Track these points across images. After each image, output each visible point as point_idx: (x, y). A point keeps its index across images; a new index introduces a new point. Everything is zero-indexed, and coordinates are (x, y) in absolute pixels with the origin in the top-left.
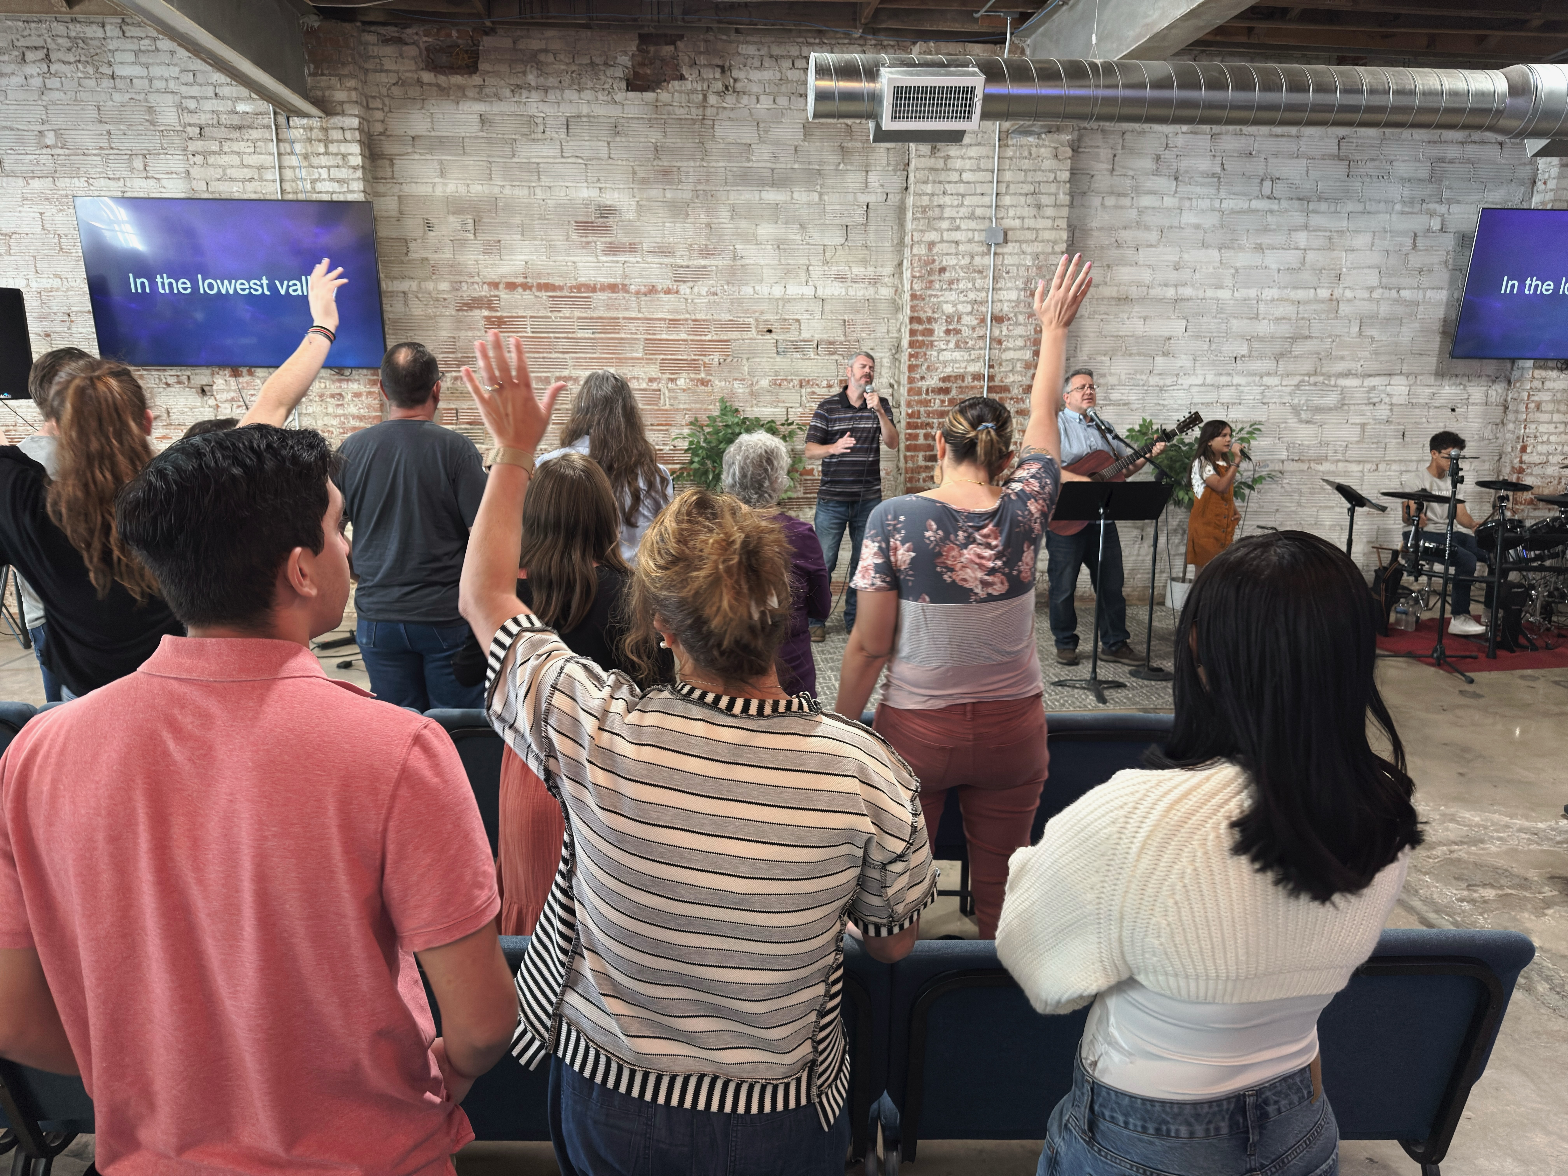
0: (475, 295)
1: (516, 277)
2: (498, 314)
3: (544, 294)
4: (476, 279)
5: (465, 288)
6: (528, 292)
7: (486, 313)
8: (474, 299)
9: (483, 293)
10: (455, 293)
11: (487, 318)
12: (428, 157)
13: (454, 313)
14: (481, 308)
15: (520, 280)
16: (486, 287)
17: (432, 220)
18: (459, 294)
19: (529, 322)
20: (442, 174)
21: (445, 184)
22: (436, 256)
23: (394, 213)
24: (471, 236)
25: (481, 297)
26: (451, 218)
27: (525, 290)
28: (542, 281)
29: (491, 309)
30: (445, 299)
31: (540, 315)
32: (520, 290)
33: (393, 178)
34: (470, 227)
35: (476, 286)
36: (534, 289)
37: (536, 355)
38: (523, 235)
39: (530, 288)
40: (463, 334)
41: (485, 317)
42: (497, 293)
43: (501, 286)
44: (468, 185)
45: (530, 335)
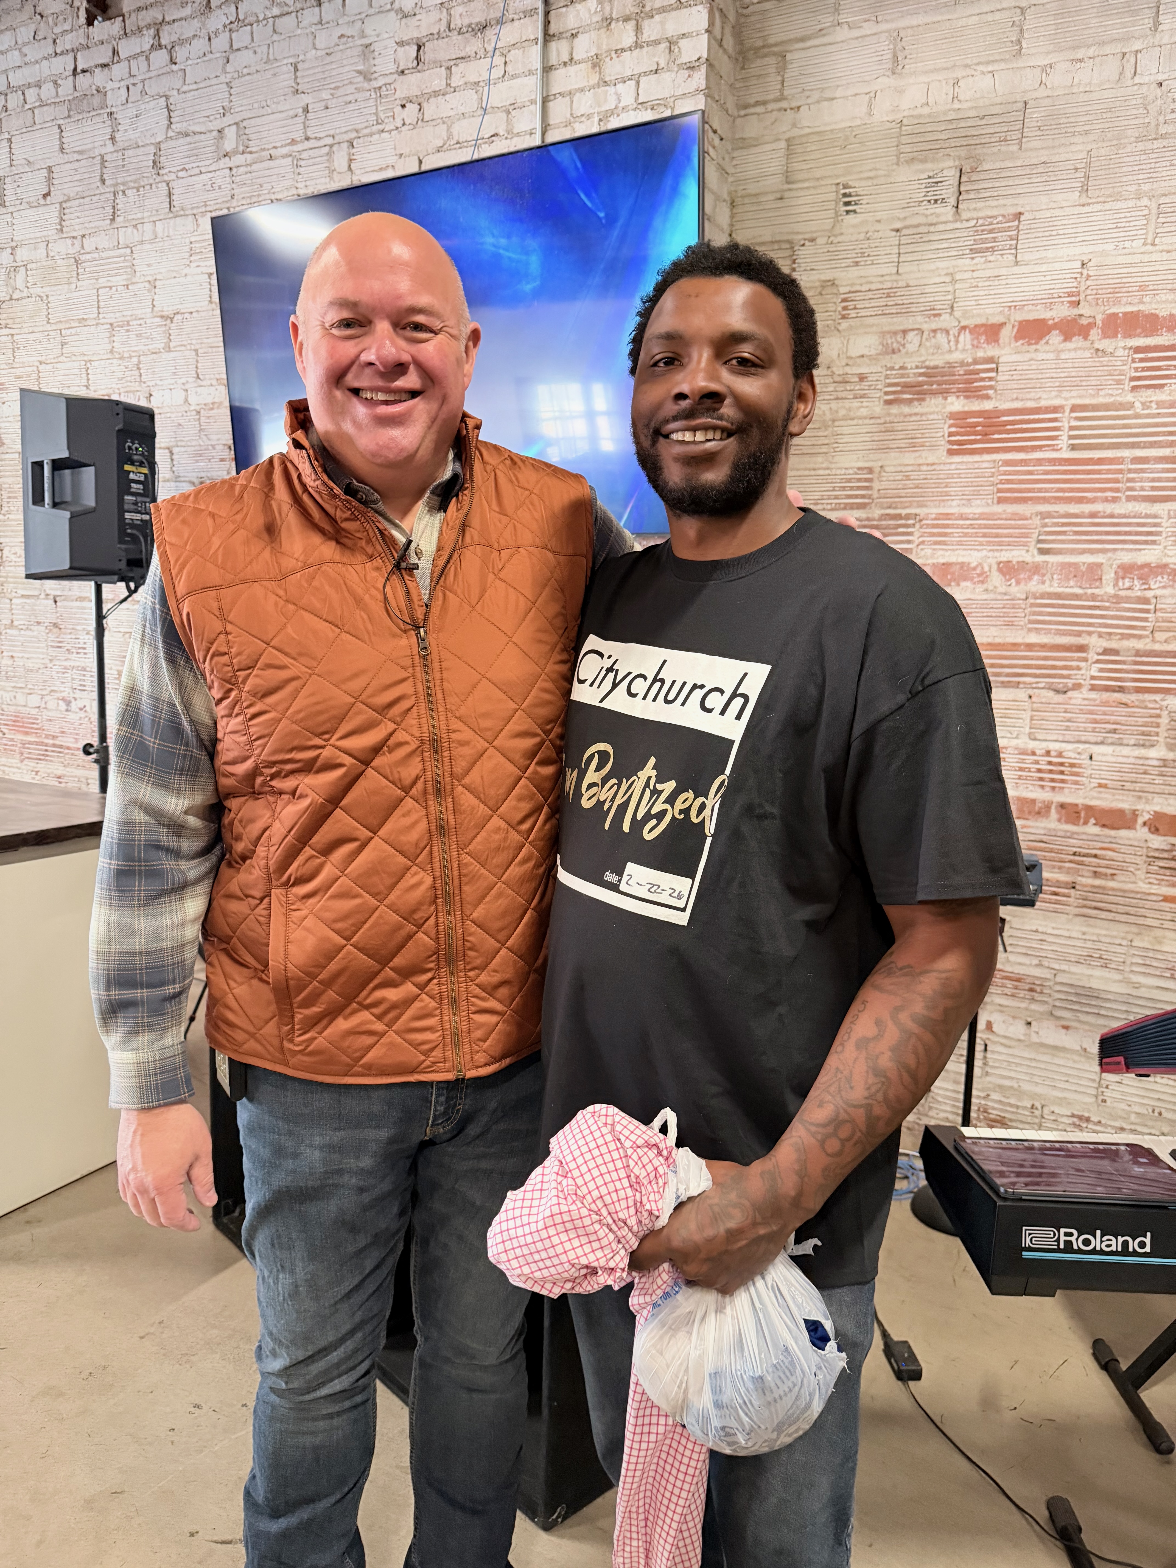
0: (938, 361)
1: (1050, 306)
2: (988, 405)
3: (1120, 345)
4: (945, 321)
5: (911, 347)
6: (1077, 342)
7: (956, 404)
8: (931, 373)
9: (957, 356)
10: (887, 361)
11: (959, 418)
12: (869, 28)
13: (878, 408)
14: (945, 393)
15: (1061, 312)
16: (966, 338)
17: (859, 187)
18: (897, 361)
19: (1066, 420)
20: (896, 65)
21: (900, 91)
22: (854, 272)
23: (774, 182)
24: (946, 212)
25: (951, 365)
26: (904, 174)
27: (1067, 338)
28: (1120, 310)
29: (970, 391)
30: (862, 378)
31: (1101, 400)
32: (1055, 338)
33: (782, 98)
34: (948, 191)
35: (941, 338)
36: (1094, 333)
37: (1074, 508)
38: (1085, 189)
39: (1084, 331)
40: (893, 461)
41: (953, 416)
42: (991, 351)
43: (1006, 333)
44: (956, 83)
45: (1067, 454)
